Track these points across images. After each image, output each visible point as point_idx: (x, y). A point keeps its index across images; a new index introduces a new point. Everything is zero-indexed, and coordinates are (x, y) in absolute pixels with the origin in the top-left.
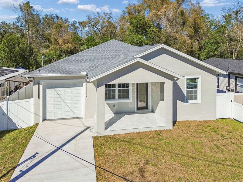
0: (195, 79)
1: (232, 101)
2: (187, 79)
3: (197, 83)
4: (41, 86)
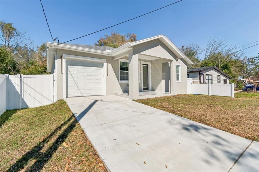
0: (178, 66)
1: (191, 83)
3: (179, 69)
4: (64, 61)
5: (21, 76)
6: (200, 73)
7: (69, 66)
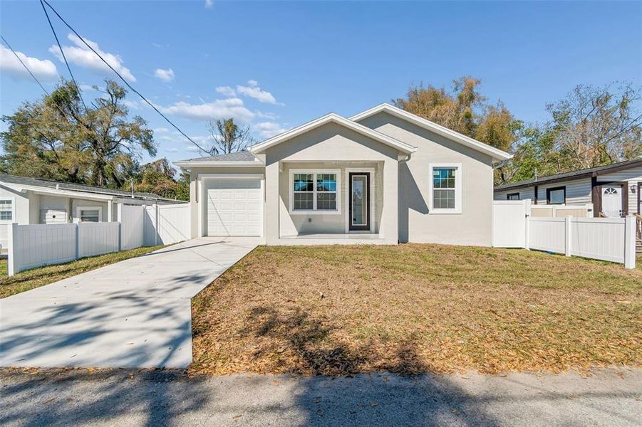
0: (451, 170)
1: (526, 216)
2: (435, 169)
3: (454, 177)
4: (200, 183)
5: (157, 207)
6: (598, 180)
7: (209, 190)
